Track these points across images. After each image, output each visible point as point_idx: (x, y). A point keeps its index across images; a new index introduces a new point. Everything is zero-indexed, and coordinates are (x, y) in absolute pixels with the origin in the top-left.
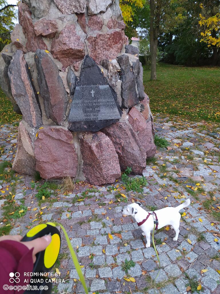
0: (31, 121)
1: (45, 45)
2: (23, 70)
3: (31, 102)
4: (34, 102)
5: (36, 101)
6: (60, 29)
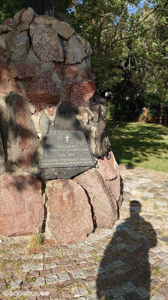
1: (19, 87)
6: (38, 74)
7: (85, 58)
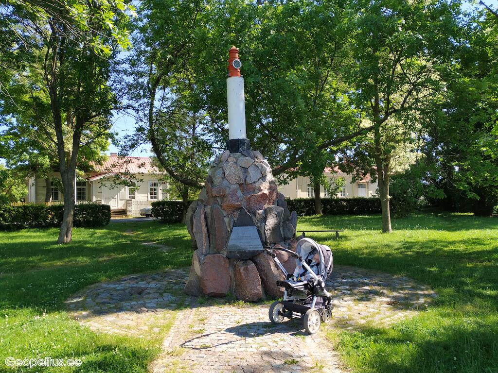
1: (217, 201)
2: (203, 216)
3: (204, 237)
4: (206, 237)
5: (207, 236)
6: (227, 193)
7: (261, 178)
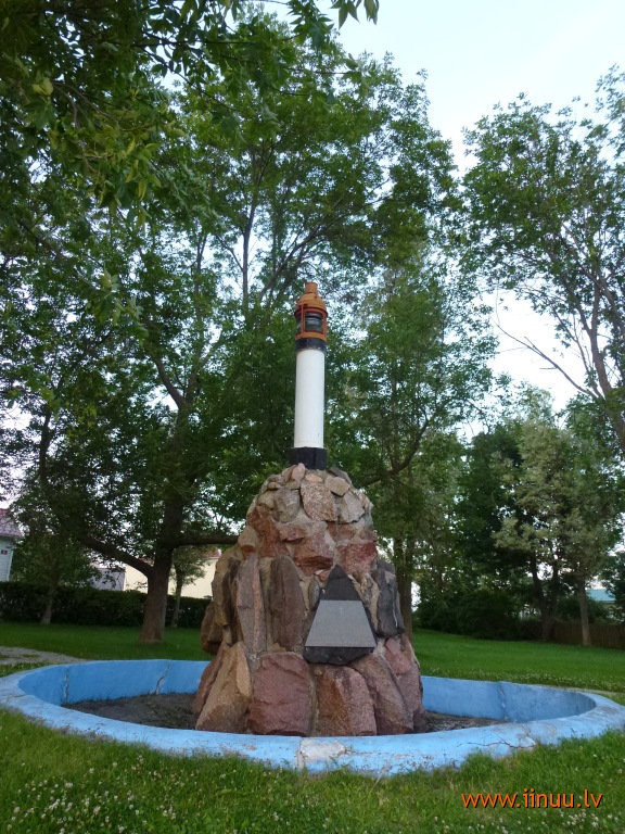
0: (252, 644)
1: (287, 550)
4: (260, 618)
5: (263, 617)
6: (309, 535)
7: (363, 515)
